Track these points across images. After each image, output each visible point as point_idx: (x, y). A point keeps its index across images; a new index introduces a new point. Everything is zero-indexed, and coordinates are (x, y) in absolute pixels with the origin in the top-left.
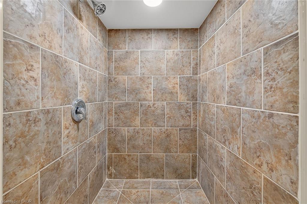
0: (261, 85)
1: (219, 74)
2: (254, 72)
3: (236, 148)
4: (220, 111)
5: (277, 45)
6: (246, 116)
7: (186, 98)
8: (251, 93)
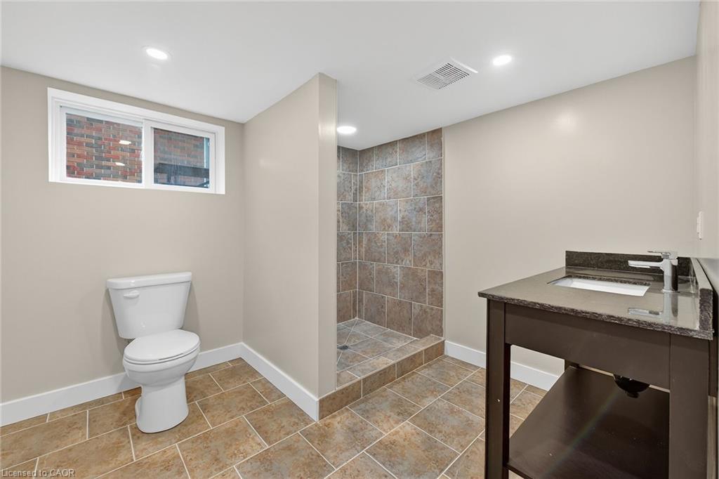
0: (425, 218)
1: (390, 206)
2: (421, 210)
3: (408, 262)
4: (391, 238)
5: (433, 198)
6: (416, 238)
7: (348, 228)
8: (420, 222)
